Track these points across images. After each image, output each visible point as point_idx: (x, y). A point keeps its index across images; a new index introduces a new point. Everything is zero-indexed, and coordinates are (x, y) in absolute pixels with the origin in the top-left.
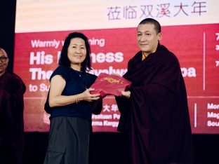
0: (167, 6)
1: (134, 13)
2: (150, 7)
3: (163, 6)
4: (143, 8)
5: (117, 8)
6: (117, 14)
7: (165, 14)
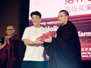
0: (90, 5)
1: (76, 9)
2: (83, 7)
3: (88, 6)
4: (80, 7)
5: (69, 7)
6: (69, 10)
7: (89, 9)
